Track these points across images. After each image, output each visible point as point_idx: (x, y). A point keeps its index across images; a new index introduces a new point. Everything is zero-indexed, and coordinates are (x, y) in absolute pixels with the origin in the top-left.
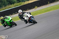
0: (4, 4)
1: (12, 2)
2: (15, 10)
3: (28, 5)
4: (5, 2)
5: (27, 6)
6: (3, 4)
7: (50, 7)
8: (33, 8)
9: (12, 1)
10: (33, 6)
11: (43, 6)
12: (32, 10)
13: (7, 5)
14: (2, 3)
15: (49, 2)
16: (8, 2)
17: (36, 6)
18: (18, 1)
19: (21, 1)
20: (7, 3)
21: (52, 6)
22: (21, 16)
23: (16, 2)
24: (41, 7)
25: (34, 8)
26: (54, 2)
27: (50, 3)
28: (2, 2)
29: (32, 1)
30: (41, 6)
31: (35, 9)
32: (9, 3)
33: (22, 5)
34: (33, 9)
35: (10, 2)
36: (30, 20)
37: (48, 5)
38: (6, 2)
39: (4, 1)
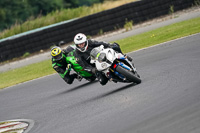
0: (20, 14)
1: (47, 8)
2: (57, 32)
3: (102, 18)
4: (23, 8)
5: (98, 19)
6: (16, 12)
7: (178, 24)
8: (118, 29)
9: (46, 4)
10: (119, 19)
11: (154, 21)
12: (114, 33)
13: (30, 15)
14: (13, 10)
15: (172, 8)
16: (33, 6)
17: (129, 20)
18: (69, 5)
19: (77, 2)
20: (32, 9)
21: (183, 22)
22: (83, 58)
23: (62, 5)
24: (144, 24)
25: (122, 27)
26: (190, 6)
27: (175, 10)
28: (14, 5)
29: (116, 4)
30: (144, 20)
31: (124, 30)
32: (36, 8)
33: (81, 17)
34: (120, 31)
35: (40, 7)
36: (115, 70)
37: (168, 17)
38: (26, 6)
39: (19, 3)
